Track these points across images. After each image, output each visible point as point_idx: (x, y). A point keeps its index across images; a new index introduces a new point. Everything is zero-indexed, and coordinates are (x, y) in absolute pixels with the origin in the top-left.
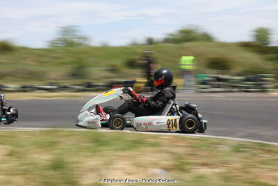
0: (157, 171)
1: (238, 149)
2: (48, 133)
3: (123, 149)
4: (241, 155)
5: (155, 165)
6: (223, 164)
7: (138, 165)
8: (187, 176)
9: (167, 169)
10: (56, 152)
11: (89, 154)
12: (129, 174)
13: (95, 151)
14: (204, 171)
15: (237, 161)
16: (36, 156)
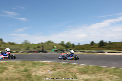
0: (49, 71)
1: (64, 65)
2: (23, 62)
3: (40, 66)
4: (65, 66)
5: (48, 69)
6: (63, 68)
7: (45, 70)
8: (56, 72)
9: (51, 70)
10: (25, 67)
11: (33, 67)
12: (43, 72)
13: (34, 66)
14: (59, 70)
15: (65, 67)
16: (20, 68)
